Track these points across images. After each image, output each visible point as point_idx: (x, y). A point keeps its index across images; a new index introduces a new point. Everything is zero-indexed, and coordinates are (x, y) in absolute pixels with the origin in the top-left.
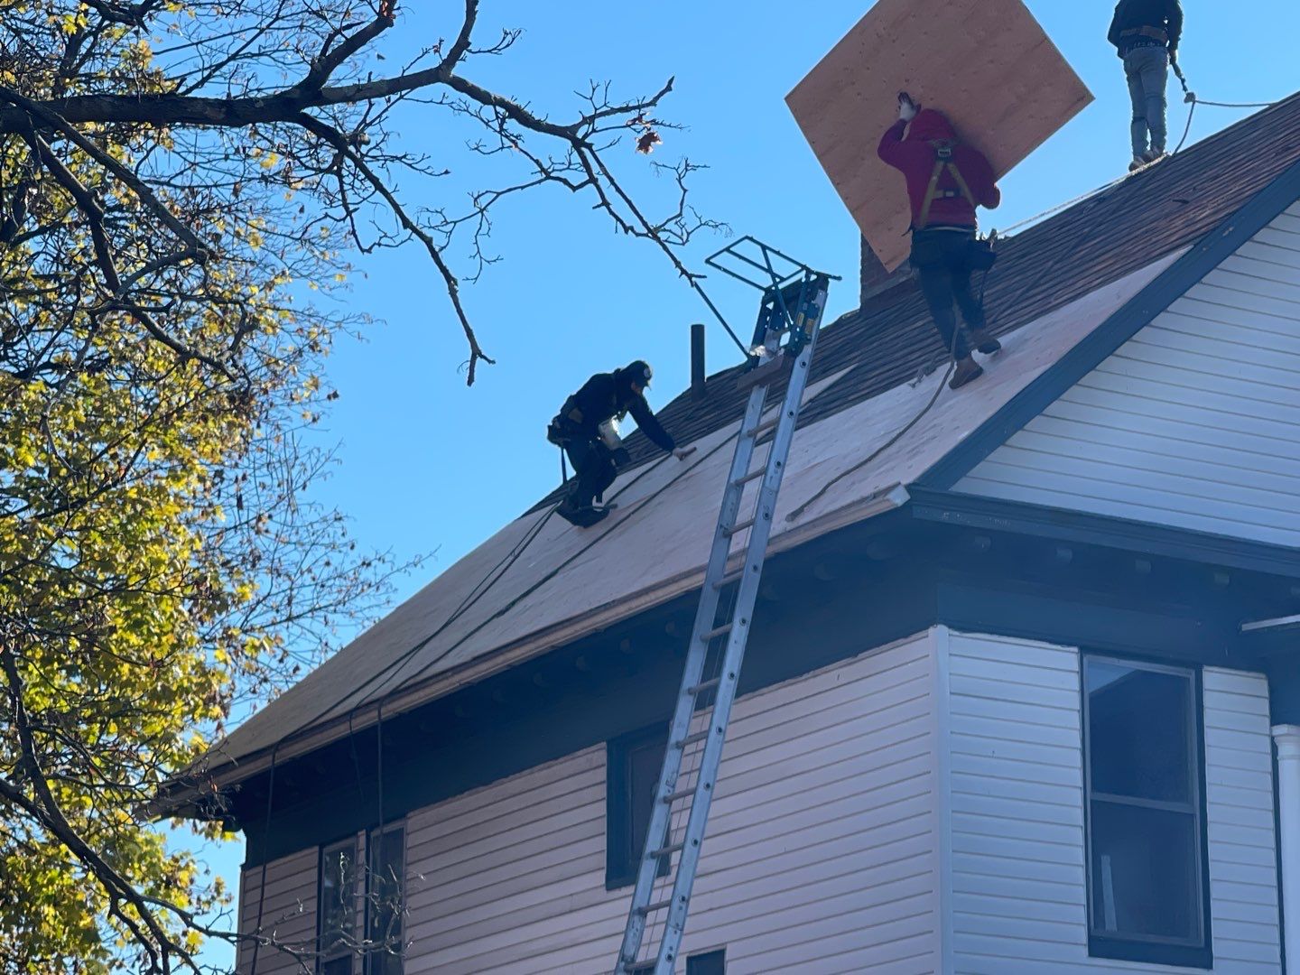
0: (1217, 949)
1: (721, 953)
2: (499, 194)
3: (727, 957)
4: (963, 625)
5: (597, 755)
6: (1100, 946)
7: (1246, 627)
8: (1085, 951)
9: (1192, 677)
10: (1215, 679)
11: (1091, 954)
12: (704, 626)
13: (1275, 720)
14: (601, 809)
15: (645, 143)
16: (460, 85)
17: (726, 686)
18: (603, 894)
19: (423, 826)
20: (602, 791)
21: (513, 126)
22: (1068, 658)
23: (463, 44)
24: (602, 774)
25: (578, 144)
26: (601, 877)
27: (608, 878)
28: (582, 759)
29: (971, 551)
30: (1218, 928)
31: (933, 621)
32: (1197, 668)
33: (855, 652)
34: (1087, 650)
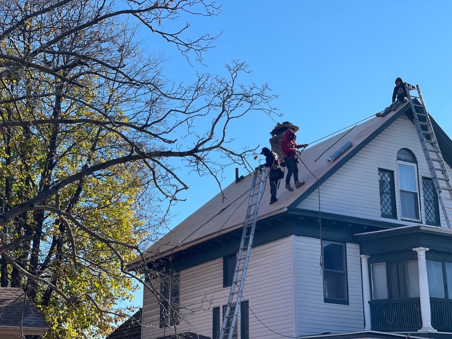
0: (350, 301)
1: (248, 301)
3: (249, 302)
4: (298, 235)
5: (221, 260)
6: (326, 301)
7: (355, 235)
8: (323, 301)
9: (344, 245)
10: (349, 245)
11: (325, 302)
12: (244, 235)
13: (361, 254)
14: (222, 271)
15: (255, 158)
16: (222, 148)
17: (249, 247)
18: (223, 289)
19: (184, 274)
20: (222, 267)
21: (231, 155)
23: (223, 141)
24: (222, 264)
25: (242, 157)
26: (222, 285)
27: (224, 285)
28: (218, 260)
29: (300, 220)
30: (350, 297)
31: (292, 234)
32: (345, 243)
33: (275, 240)
34: (323, 240)
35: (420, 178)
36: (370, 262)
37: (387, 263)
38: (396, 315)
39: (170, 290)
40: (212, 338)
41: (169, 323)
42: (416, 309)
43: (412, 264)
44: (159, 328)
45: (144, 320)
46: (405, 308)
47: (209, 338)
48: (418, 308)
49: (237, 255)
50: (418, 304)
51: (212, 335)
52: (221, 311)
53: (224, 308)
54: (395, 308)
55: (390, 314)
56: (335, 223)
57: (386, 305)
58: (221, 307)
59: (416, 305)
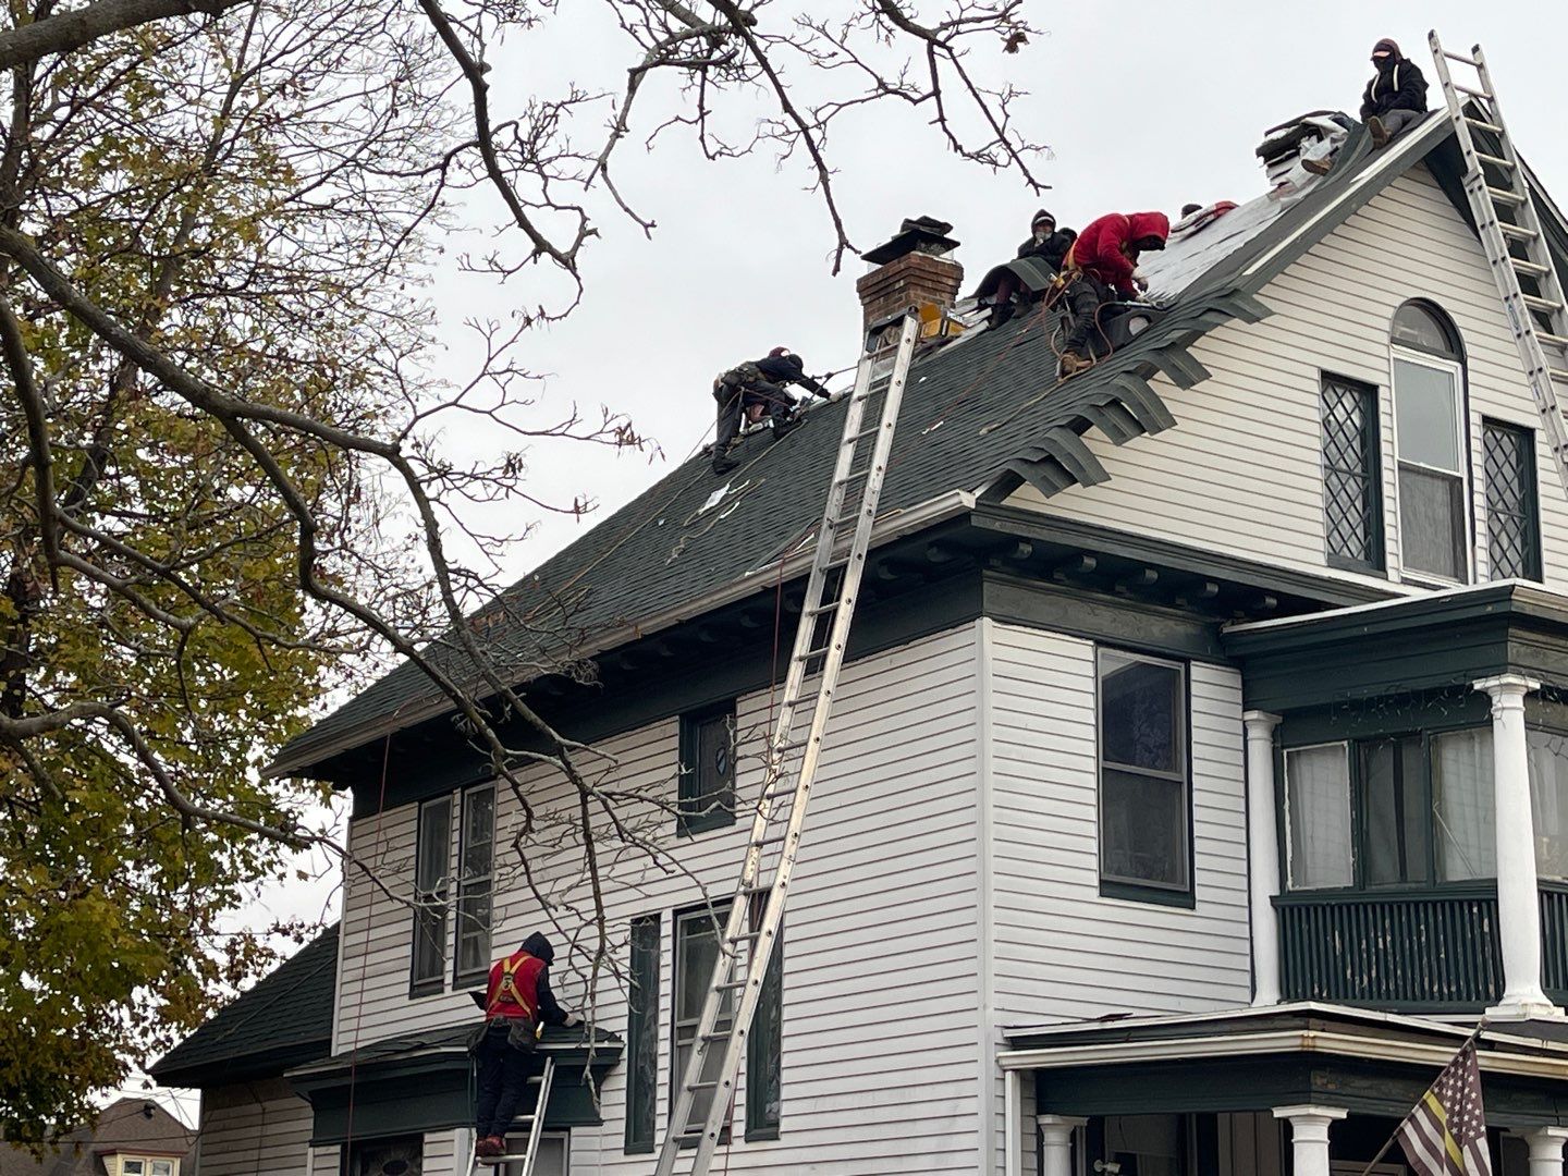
0: (1199, 893)
2: (841, 106)
4: (1003, 620)
5: (673, 727)
6: (1108, 888)
7: (1227, 630)
8: (1096, 892)
9: (1183, 670)
10: (1199, 671)
11: (1102, 895)
13: (1246, 708)
14: (675, 770)
18: (674, 840)
20: (676, 756)
22: (1085, 649)
24: (675, 742)
26: (673, 827)
27: (679, 828)
28: (654, 731)
29: (1016, 556)
30: (1199, 877)
31: (980, 615)
32: (1187, 662)
33: (905, 640)
34: (1099, 643)
35: (1475, 419)
36: (1281, 739)
37: (1357, 744)
38: (1390, 951)
39: (455, 850)
40: (625, 1037)
41: (449, 979)
42: (1476, 924)
43: (1464, 746)
44: (406, 1000)
45: (346, 970)
46: (1431, 920)
47: (612, 1037)
48: (1486, 921)
49: (741, 708)
50: (1484, 905)
51: (624, 1023)
52: (666, 929)
53: (680, 918)
54: (1387, 922)
55: (1364, 946)
56: (1154, 575)
57: (1345, 909)
58: (667, 916)
59: (1480, 910)
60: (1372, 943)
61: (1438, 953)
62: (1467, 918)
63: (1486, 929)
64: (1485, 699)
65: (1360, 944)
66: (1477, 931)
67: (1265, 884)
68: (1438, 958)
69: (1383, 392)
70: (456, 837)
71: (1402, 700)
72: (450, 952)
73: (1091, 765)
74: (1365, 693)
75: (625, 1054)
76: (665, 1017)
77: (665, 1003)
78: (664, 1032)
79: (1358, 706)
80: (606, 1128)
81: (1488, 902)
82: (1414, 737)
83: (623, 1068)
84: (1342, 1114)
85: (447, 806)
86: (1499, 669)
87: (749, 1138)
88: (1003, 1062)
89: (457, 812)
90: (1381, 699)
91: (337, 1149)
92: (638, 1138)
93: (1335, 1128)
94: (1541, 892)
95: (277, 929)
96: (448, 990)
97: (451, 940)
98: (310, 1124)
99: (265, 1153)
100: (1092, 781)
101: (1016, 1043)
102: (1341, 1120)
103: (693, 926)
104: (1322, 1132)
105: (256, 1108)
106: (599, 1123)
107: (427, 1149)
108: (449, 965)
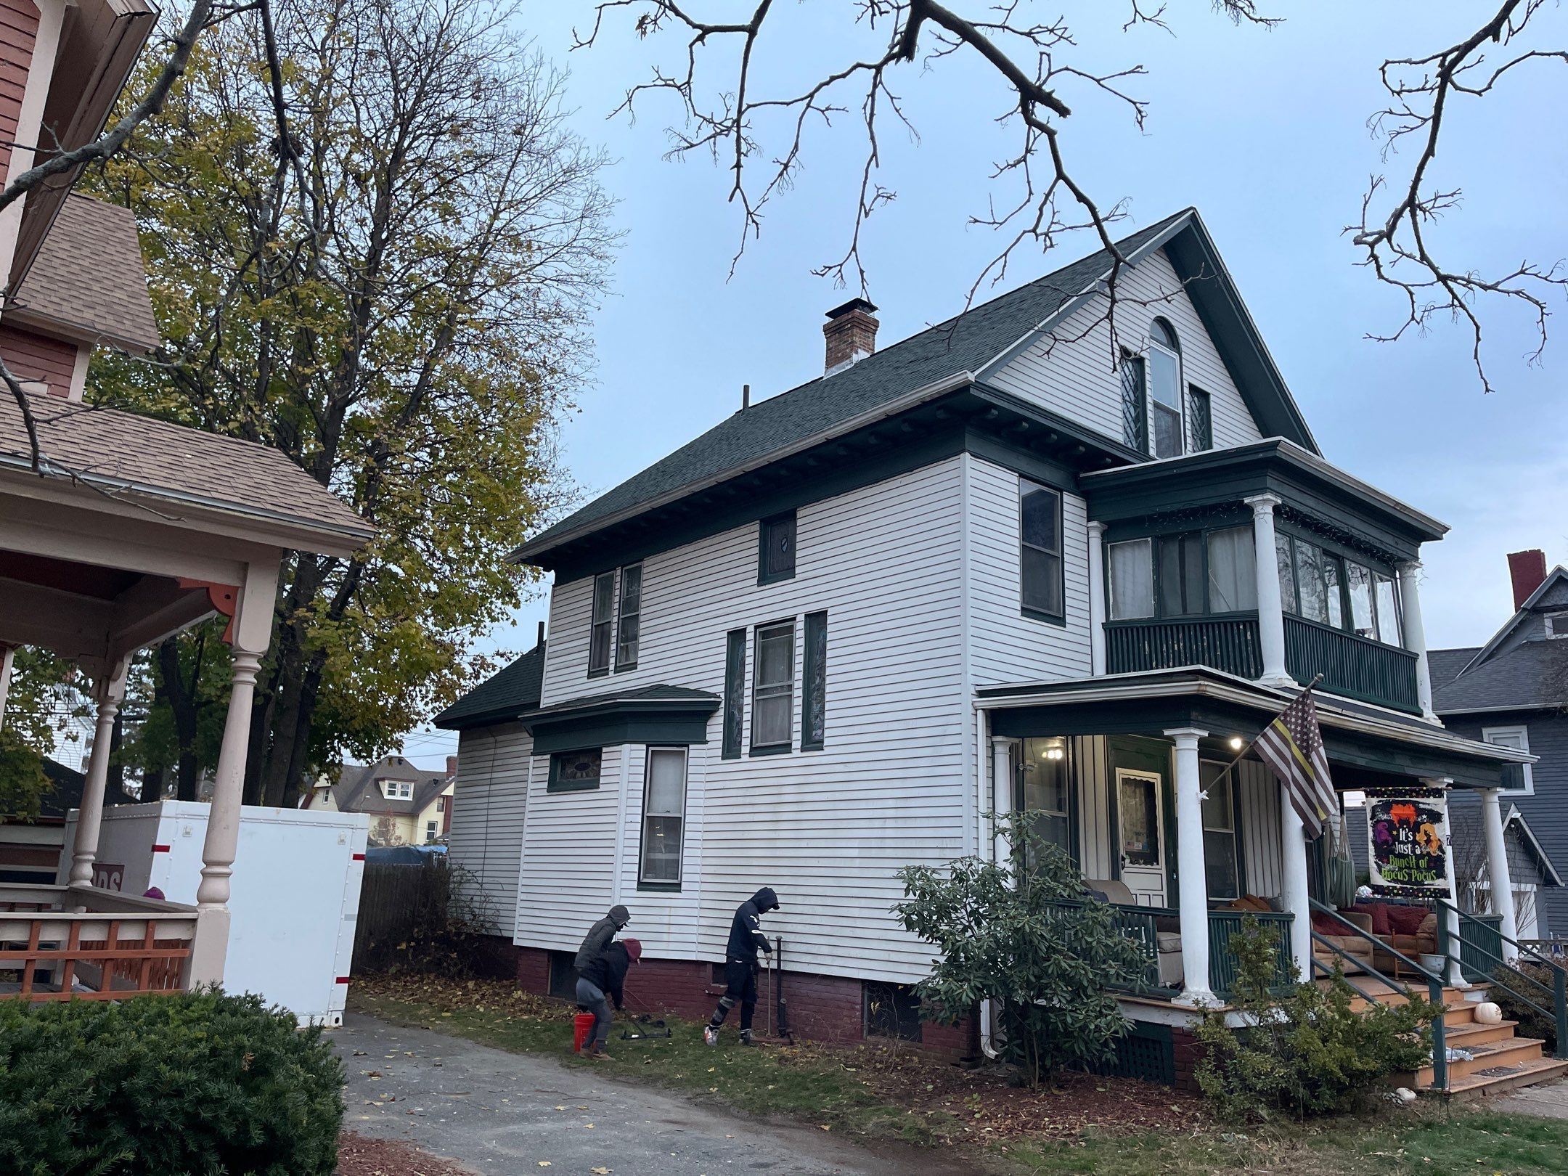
0: (1068, 619)
1: (826, 612)
3: (829, 614)
4: (976, 454)
5: (756, 526)
6: (1026, 612)
7: (1082, 475)
8: (1019, 613)
9: (1060, 496)
10: (1067, 498)
11: (1022, 615)
13: (1089, 520)
14: (757, 550)
18: (757, 588)
19: (653, 563)
20: (757, 542)
22: (1014, 478)
24: (757, 535)
26: (755, 581)
27: (759, 581)
28: (744, 529)
29: (990, 417)
30: (1068, 610)
31: (964, 451)
32: (1061, 491)
33: (911, 469)
34: (1021, 476)
35: (1186, 384)
36: (1106, 538)
37: (1157, 539)
38: (1182, 651)
39: (617, 599)
40: (722, 695)
41: (612, 667)
42: (1242, 634)
43: (1227, 540)
44: (585, 680)
45: (548, 665)
46: (1211, 634)
47: (715, 695)
48: (1249, 633)
49: (799, 514)
50: (1248, 625)
51: (722, 688)
52: (750, 636)
53: (758, 630)
54: (1181, 636)
55: (1165, 649)
56: (1055, 437)
57: (1152, 629)
58: (750, 629)
59: (1245, 626)
60: (1170, 646)
61: (1216, 652)
62: (1236, 632)
63: (1249, 637)
64: (1249, 510)
65: (1162, 647)
66: (1243, 639)
67: (1099, 617)
68: (1216, 655)
69: (1147, 363)
70: (617, 592)
71: (1194, 512)
72: (613, 653)
73: (1017, 542)
74: (1168, 509)
75: (722, 705)
76: (748, 684)
77: (748, 676)
78: (748, 692)
79: (1163, 516)
80: (709, 745)
81: (1251, 623)
82: (1196, 535)
83: (721, 712)
84: (1205, 734)
85: (612, 577)
86: (1262, 490)
87: (803, 750)
88: (976, 704)
89: (618, 579)
90: (1179, 511)
91: (548, 757)
92: (731, 749)
93: (1202, 742)
94: (1284, 619)
95: (497, 654)
96: (611, 674)
97: (613, 647)
98: (531, 746)
99: (496, 763)
100: (1017, 551)
101: (982, 694)
102: (1205, 738)
103: (765, 635)
104: (1194, 744)
105: (492, 740)
106: (706, 742)
107: (604, 756)
108: (612, 660)
